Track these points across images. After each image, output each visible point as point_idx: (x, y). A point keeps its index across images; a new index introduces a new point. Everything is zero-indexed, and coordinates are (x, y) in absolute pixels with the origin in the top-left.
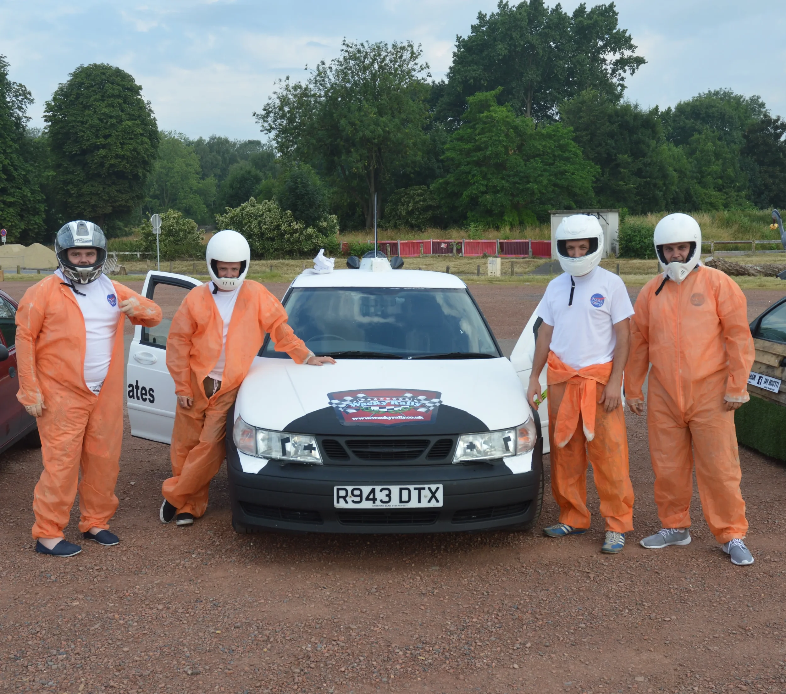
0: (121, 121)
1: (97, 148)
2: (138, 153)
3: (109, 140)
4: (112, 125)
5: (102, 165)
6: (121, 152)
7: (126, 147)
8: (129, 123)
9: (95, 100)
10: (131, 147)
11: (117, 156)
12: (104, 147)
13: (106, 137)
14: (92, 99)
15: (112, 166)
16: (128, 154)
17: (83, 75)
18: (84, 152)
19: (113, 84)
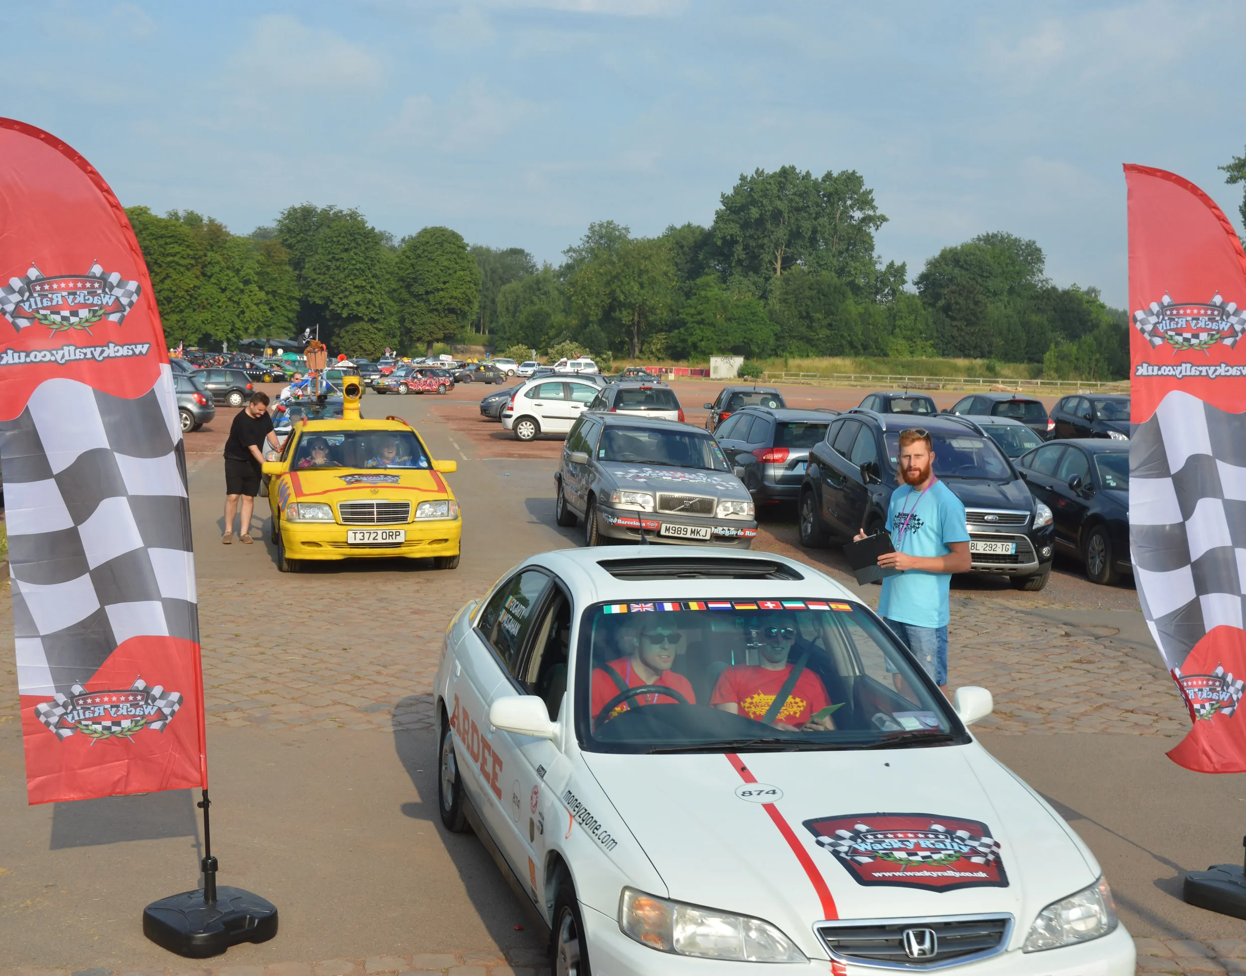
0: (455, 272)
1: (438, 290)
2: (467, 296)
3: (447, 285)
4: (450, 274)
5: (440, 303)
6: (455, 294)
7: (458, 291)
8: (462, 273)
9: (438, 255)
10: (462, 291)
11: (451, 298)
12: (442, 290)
13: (444, 283)
14: (435, 254)
15: (448, 303)
16: (460, 295)
17: (428, 236)
18: (427, 293)
19: (450, 243)
